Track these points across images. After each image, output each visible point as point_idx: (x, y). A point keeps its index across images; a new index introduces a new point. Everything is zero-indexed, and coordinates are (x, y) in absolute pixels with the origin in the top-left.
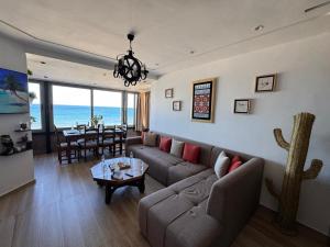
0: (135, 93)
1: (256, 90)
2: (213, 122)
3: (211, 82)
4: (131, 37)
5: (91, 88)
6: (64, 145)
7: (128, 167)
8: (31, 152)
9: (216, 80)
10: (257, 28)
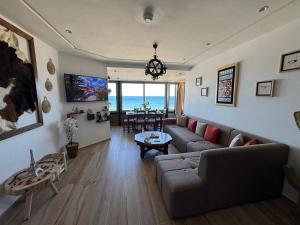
0: (176, 83)
1: (282, 70)
2: (235, 105)
3: (234, 67)
4: (155, 46)
5: (144, 83)
6: (126, 120)
7: (157, 137)
8: (108, 122)
9: (239, 64)
10: (262, 9)
